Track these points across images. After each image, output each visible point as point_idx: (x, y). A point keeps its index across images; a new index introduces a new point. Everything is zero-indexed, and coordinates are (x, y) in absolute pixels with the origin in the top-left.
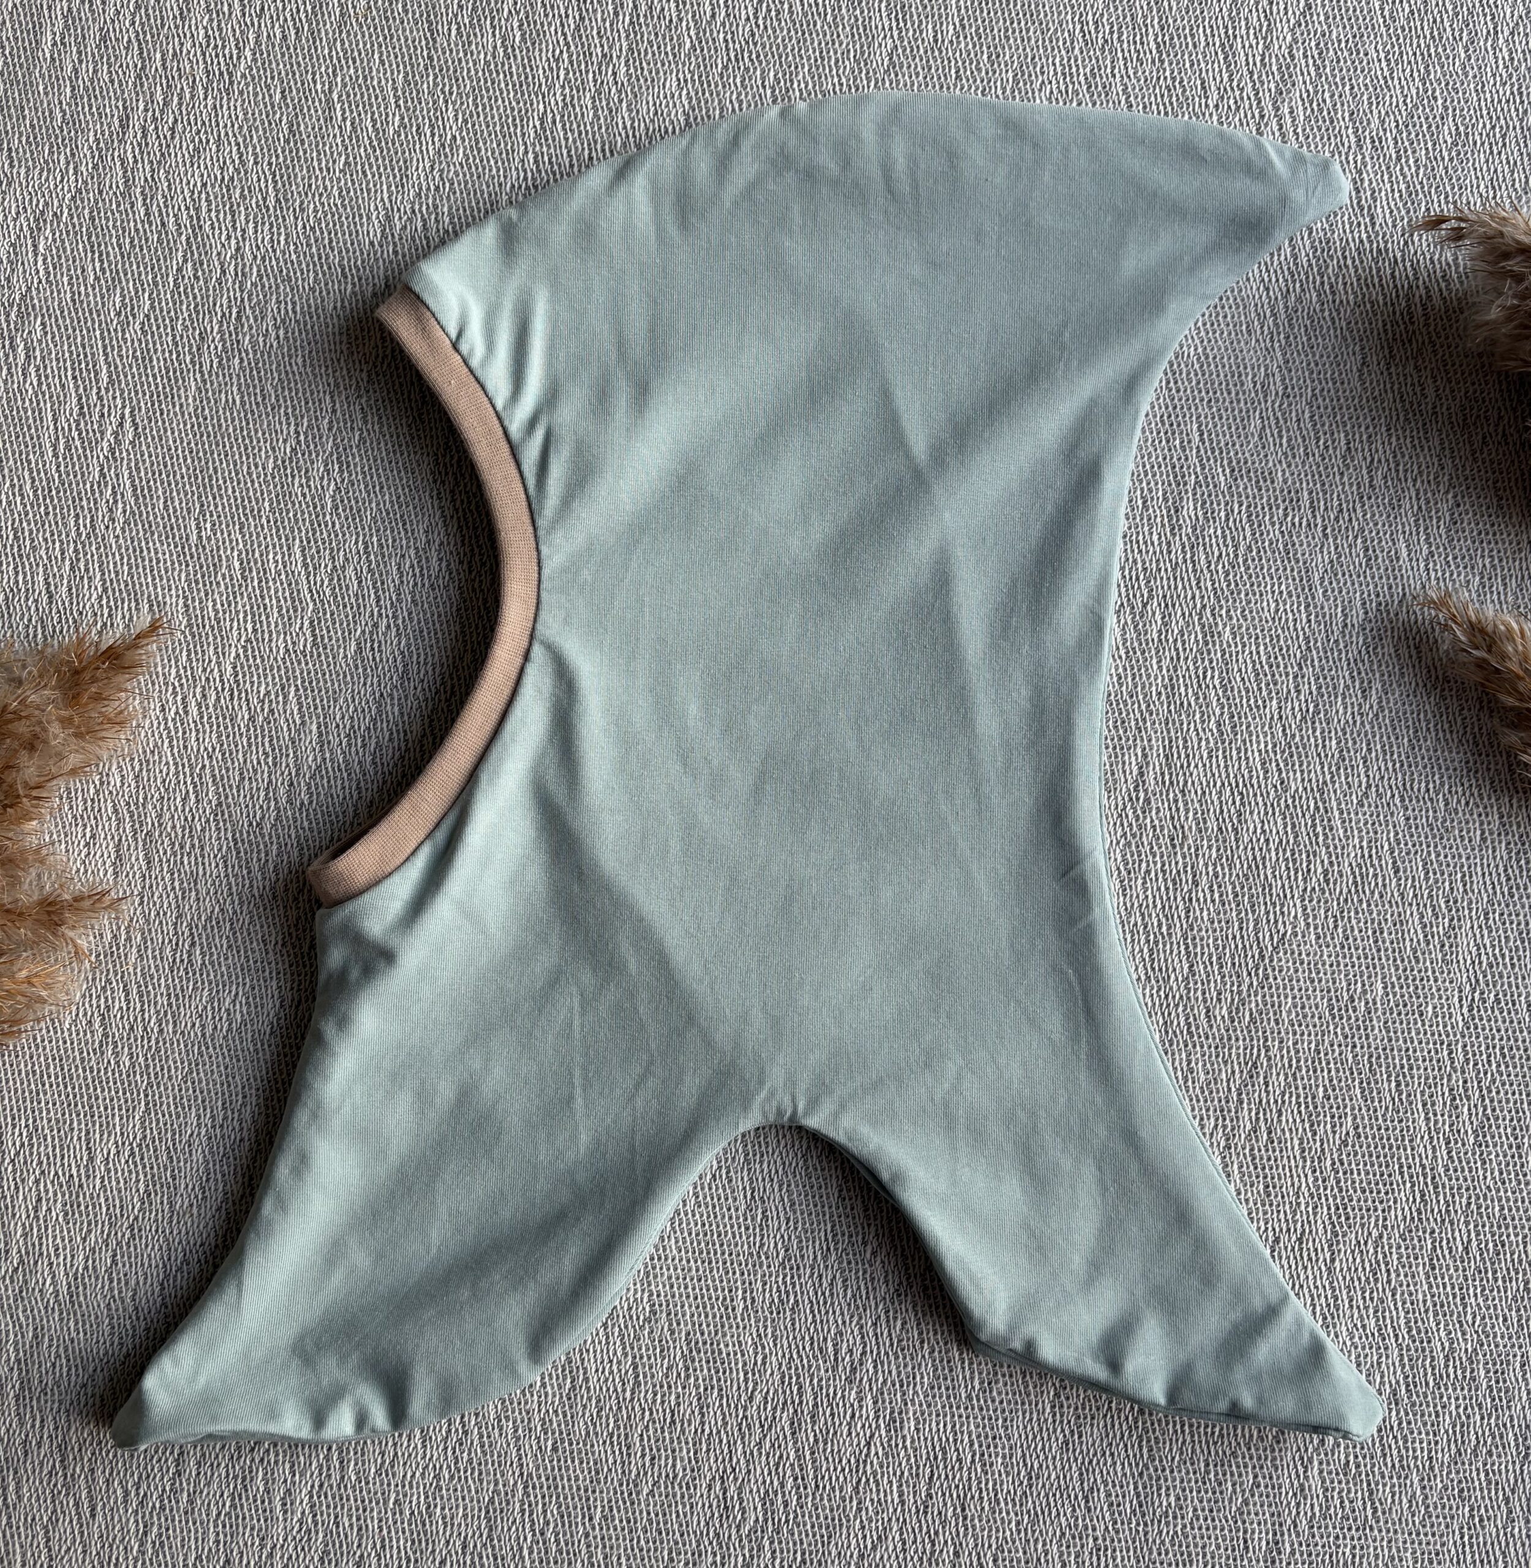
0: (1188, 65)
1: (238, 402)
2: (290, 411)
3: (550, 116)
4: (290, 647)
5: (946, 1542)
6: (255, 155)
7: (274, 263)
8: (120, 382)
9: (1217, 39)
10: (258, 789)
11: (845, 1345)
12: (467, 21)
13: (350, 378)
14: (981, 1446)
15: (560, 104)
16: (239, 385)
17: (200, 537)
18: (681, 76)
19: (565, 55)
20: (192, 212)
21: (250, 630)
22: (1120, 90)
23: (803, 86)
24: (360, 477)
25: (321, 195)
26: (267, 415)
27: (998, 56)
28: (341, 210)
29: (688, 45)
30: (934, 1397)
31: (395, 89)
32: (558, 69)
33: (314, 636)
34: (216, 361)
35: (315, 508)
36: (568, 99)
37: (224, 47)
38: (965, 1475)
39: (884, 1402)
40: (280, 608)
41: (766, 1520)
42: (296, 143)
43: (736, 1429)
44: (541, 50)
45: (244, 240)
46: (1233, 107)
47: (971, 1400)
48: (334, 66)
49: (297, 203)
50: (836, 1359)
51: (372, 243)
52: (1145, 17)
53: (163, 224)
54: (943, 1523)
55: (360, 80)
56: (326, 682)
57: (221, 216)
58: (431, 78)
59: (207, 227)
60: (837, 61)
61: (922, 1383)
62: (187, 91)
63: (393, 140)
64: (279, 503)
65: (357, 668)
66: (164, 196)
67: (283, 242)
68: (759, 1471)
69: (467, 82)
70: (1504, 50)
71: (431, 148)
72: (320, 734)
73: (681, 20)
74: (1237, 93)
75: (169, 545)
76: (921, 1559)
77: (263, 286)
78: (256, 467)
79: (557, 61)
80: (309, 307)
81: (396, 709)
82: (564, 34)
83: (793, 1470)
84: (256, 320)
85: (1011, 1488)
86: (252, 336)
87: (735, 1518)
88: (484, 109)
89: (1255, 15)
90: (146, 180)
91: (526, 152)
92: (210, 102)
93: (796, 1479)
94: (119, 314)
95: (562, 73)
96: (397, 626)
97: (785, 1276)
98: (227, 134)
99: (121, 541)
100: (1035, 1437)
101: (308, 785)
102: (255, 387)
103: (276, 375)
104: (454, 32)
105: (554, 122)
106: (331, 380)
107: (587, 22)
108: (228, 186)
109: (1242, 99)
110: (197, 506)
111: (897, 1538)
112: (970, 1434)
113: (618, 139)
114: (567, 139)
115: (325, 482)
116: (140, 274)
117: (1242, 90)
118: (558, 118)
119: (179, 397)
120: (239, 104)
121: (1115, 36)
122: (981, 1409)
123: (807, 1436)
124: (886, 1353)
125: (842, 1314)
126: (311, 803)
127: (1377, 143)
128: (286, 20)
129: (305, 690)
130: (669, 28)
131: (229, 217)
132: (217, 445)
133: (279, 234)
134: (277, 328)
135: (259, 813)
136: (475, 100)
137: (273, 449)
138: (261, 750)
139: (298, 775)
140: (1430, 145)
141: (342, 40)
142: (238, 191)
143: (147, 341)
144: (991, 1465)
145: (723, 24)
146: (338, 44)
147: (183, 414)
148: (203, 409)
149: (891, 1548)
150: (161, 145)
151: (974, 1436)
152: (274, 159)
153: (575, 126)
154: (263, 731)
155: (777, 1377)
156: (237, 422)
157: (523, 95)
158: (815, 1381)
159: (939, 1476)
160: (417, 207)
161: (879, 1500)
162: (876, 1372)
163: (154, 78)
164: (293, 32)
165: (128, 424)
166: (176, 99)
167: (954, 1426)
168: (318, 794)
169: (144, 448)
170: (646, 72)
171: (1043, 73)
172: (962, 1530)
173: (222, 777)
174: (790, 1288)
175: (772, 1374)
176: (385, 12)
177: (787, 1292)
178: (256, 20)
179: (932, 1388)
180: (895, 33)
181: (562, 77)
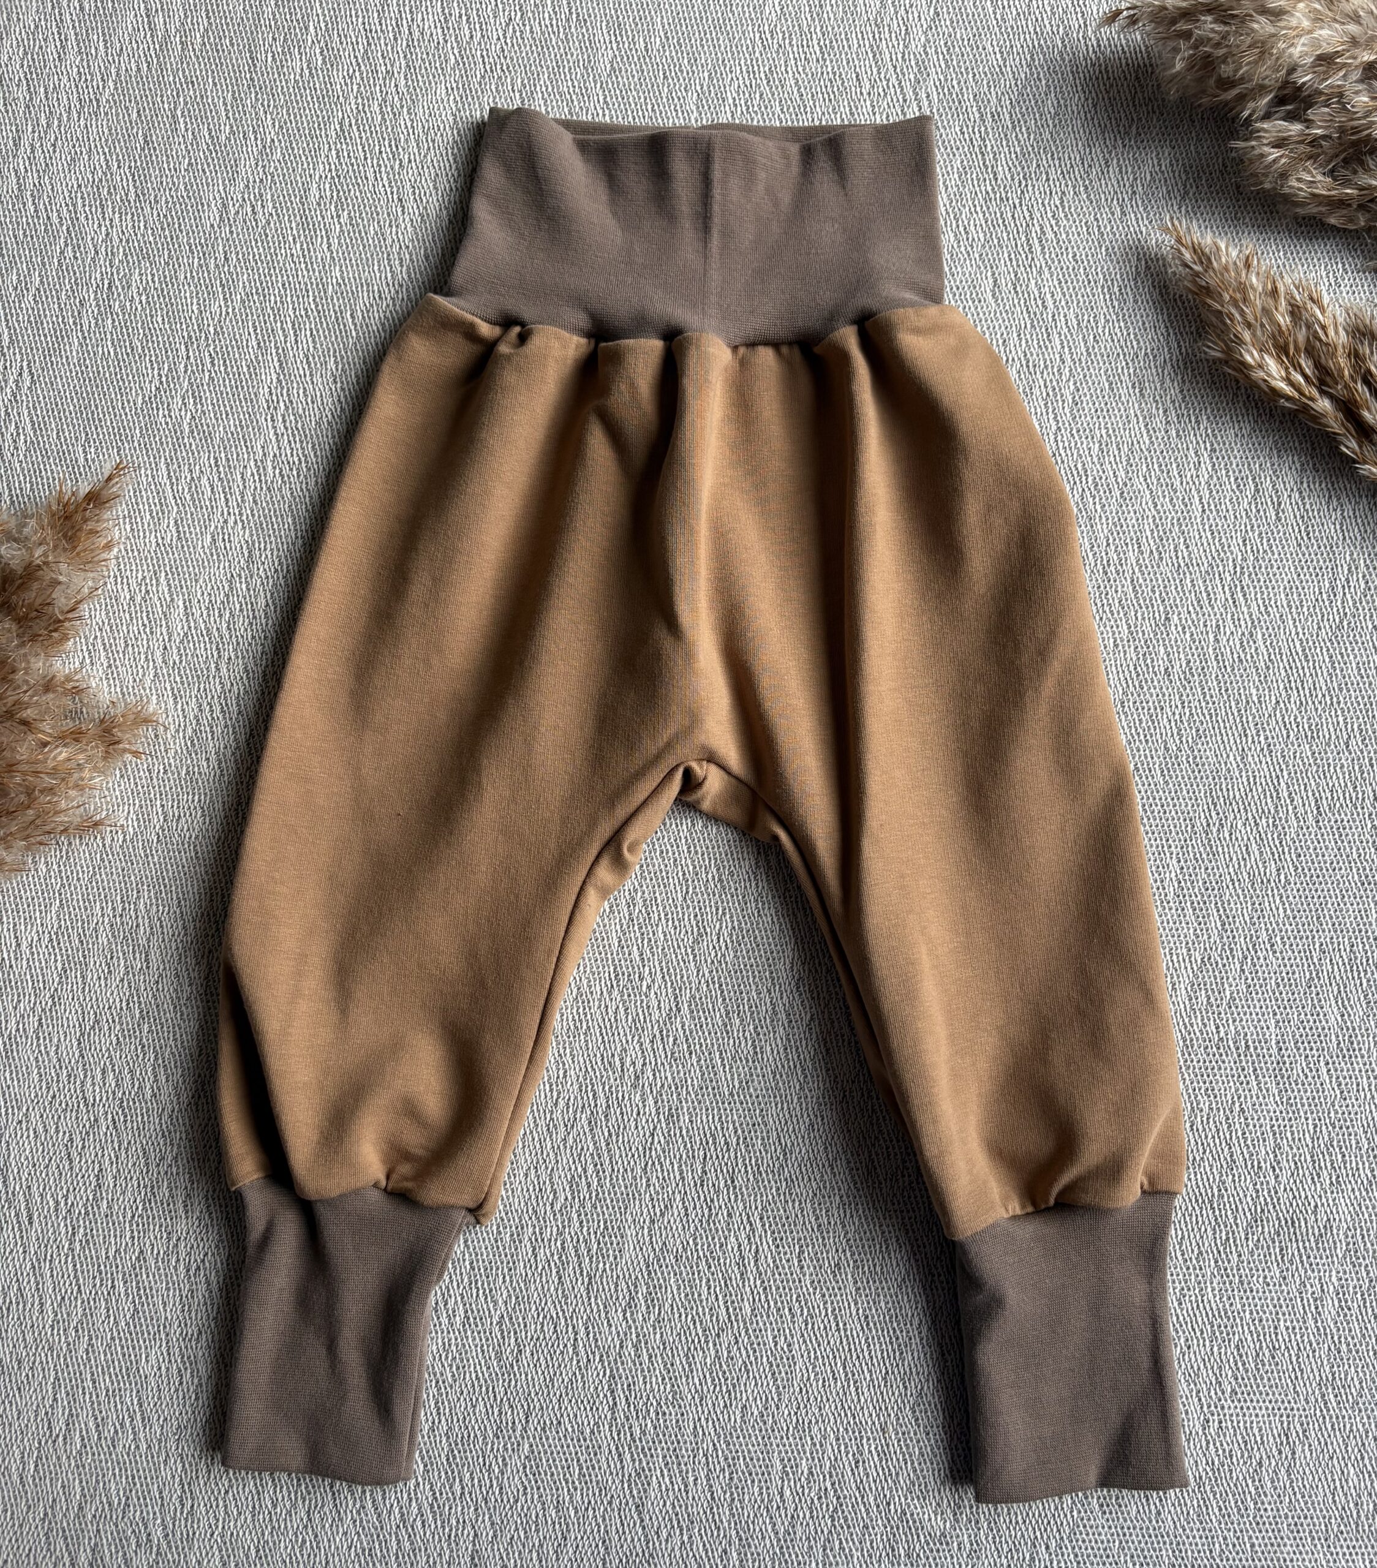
0: (845, 63)
1: (112, 353)
2: (153, 358)
3: (347, 121)
4: (160, 541)
5: (720, 1207)
6: (118, 161)
7: (136, 244)
8: (18, 342)
9: (867, 42)
10: (139, 653)
11: (629, 1059)
12: (280, 50)
13: (200, 331)
14: (743, 1132)
15: (355, 111)
16: (113, 340)
17: (87, 460)
18: (448, 85)
19: (357, 74)
20: (71, 208)
21: (129, 530)
22: (793, 82)
23: (544, 89)
24: (210, 408)
25: (170, 189)
26: (136, 362)
27: (696, 60)
28: (187, 201)
29: (453, 61)
30: (703, 1096)
31: (225, 104)
32: (352, 84)
33: (178, 532)
34: (93, 322)
35: (176, 433)
36: (361, 107)
37: (92, 80)
38: (732, 1155)
39: (663, 1101)
40: (151, 511)
41: (574, 1198)
42: (149, 149)
43: (545, 1129)
44: (338, 70)
45: (112, 227)
46: (882, 94)
47: (733, 1096)
48: (177, 89)
49: (152, 197)
50: (622, 1070)
51: (212, 226)
52: (809, 26)
53: (48, 218)
54: (717, 1192)
55: (198, 99)
56: (188, 567)
57: (93, 210)
58: (253, 95)
59: (82, 219)
60: (570, 69)
61: (693, 1085)
62: (65, 116)
63: (225, 145)
64: (147, 430)
65: (212, 555)
66: (48, 196)
67: (142, 228)
68: (565, 1161)
69: (282, 97)
70: (1093, 39)
71: (255, 149)
72: (186, 608)
73: (446, 42)
74: (885, 83)
75: (62, 466)
76: (701, 1221)
77: (128, 262)
78: (129, 402)
79: (351, 78)
80: (165, 277)
81: (244, 586)
82: (356, 57)
83: (593, 1158)
84: (123, 289)
85: (770, 1162)
86: (121, 302)
87: (548, 1198)
88: (295, 117)
89: (895, 22)
90: (35, 185)
91: (330, 150)
92: (82, 123)
93: (596, 1165)
94: (16, 289)
95: (355, 87)
96: (242, 521)
97: (578, 1008)
98: (96, 146)
99: (24, 465)
100: (786, 1123)
101: (179, 649)
102: (125, 341)
103: (141, 331)
104: (270, 59)
105: (350, 125)
106: (185, 334)
107: (373, 47)
108: (97, 186)
109: (888, 87)
110: (83, 435)
111: (680, 1206)
112: (734, 1122)
113: (401, 136)
114: (361, 138)
115: (183, 413)
116: (31, 257)
117: (888, 80)
118: (353, 122)
119: (65, 350)
120: (104, 123)
121: (787, 41)
122: (742, 1103)
123: (602, 1133)
124: (663, 1064)
125: (626, 1035)
126: (181, 662)
127: (996, 117)
128: (139, 57)
129: (173, 574)
130: (437, 48)
131: (99, 210)
132: (97, 387)
133: (139, 221)
134: (141, 295)
135: (141, 671)
136: (288, 111)
137: (141, 388)
138: (140, 622)
139: (170, 641)
140: (1037, 115)
141: (183, 70)
142: (106, 190)
143: (38, 309)
144: (753, 1146)
145: (480, 43)
146: (180, 73)
147: (69, 364)
148: (85, 360)
149: (676, 1214)
150: (45, 158)
151: (737, 1124)
152: (133, 164)
153: (367, 128)
154: (141, 607)
155: (576, 1087)
156: (112, 369)
157: (325, 105)
158: (607, 1088)
159: (711, 1157)
160: (246, 196)
161: (664, 1178)
162: (655, 1078)
163: (39, 107)
164: (145, 65)
165: (25, 374)
166: (56, 122)
167: (720, 1118)
168: (187, 655)
169: (39, 392)
170: (421, 83)
171: (731, 72)
172: (732, 1197)
173: (111, 645)
174: (582, 1017)
175: (572, 1085)
176: (216, 45)
177: (581, 1021)
178: (116, 59)
179: (701, 1088)
180: (615, 46)
181: (355, 90)
